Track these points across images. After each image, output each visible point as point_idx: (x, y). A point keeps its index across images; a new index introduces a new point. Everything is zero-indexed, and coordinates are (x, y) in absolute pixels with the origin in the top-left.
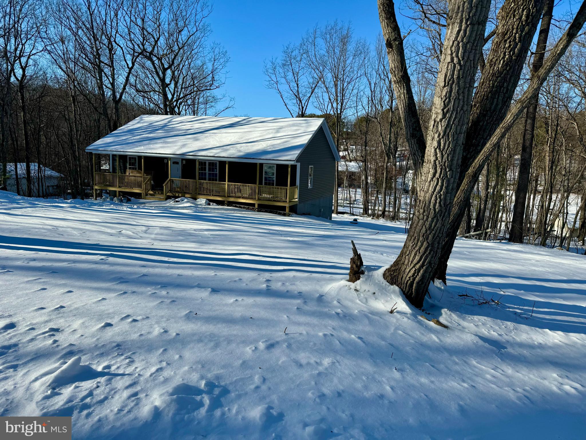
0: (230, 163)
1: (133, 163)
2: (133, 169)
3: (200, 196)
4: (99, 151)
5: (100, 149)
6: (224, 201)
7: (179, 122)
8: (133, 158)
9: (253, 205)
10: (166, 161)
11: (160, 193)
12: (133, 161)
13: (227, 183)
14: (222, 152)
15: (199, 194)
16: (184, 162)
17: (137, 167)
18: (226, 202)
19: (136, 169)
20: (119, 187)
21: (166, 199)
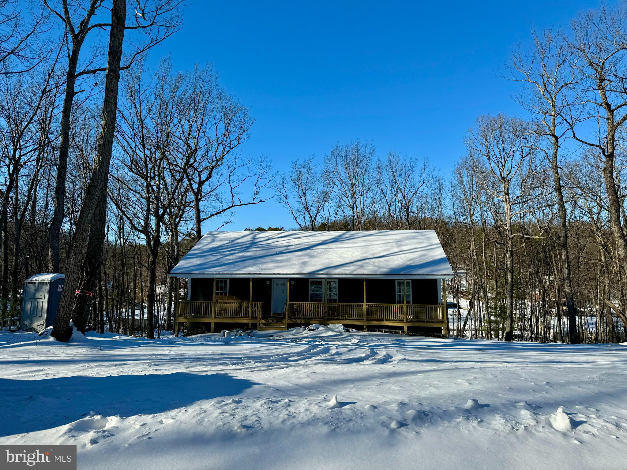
0: (368, 281)
1: (222, 287)
2: (222, 294)
3: (330, 322)
4: (194, 275)
5: (194, 272)
6: (362, 326)
7: (266, 239)
8: (222, 281)
9: (401, 328)
10: (268, 283)
11: (275, 321)
12: (222, 285)
13: (365, 303)
14: (359, 268)
15: (328, 319)
16: (293, 283)
17: (228, 291)
18: (364, 327)
19: (226, 294)
20: (215, 317)
21: (288, 328)
